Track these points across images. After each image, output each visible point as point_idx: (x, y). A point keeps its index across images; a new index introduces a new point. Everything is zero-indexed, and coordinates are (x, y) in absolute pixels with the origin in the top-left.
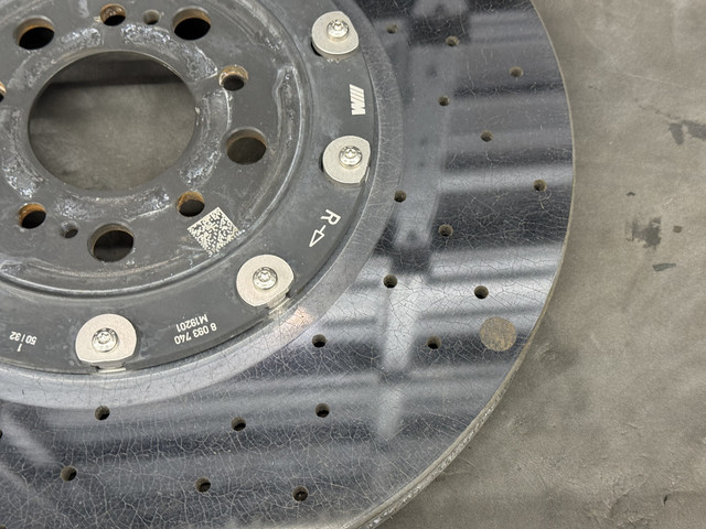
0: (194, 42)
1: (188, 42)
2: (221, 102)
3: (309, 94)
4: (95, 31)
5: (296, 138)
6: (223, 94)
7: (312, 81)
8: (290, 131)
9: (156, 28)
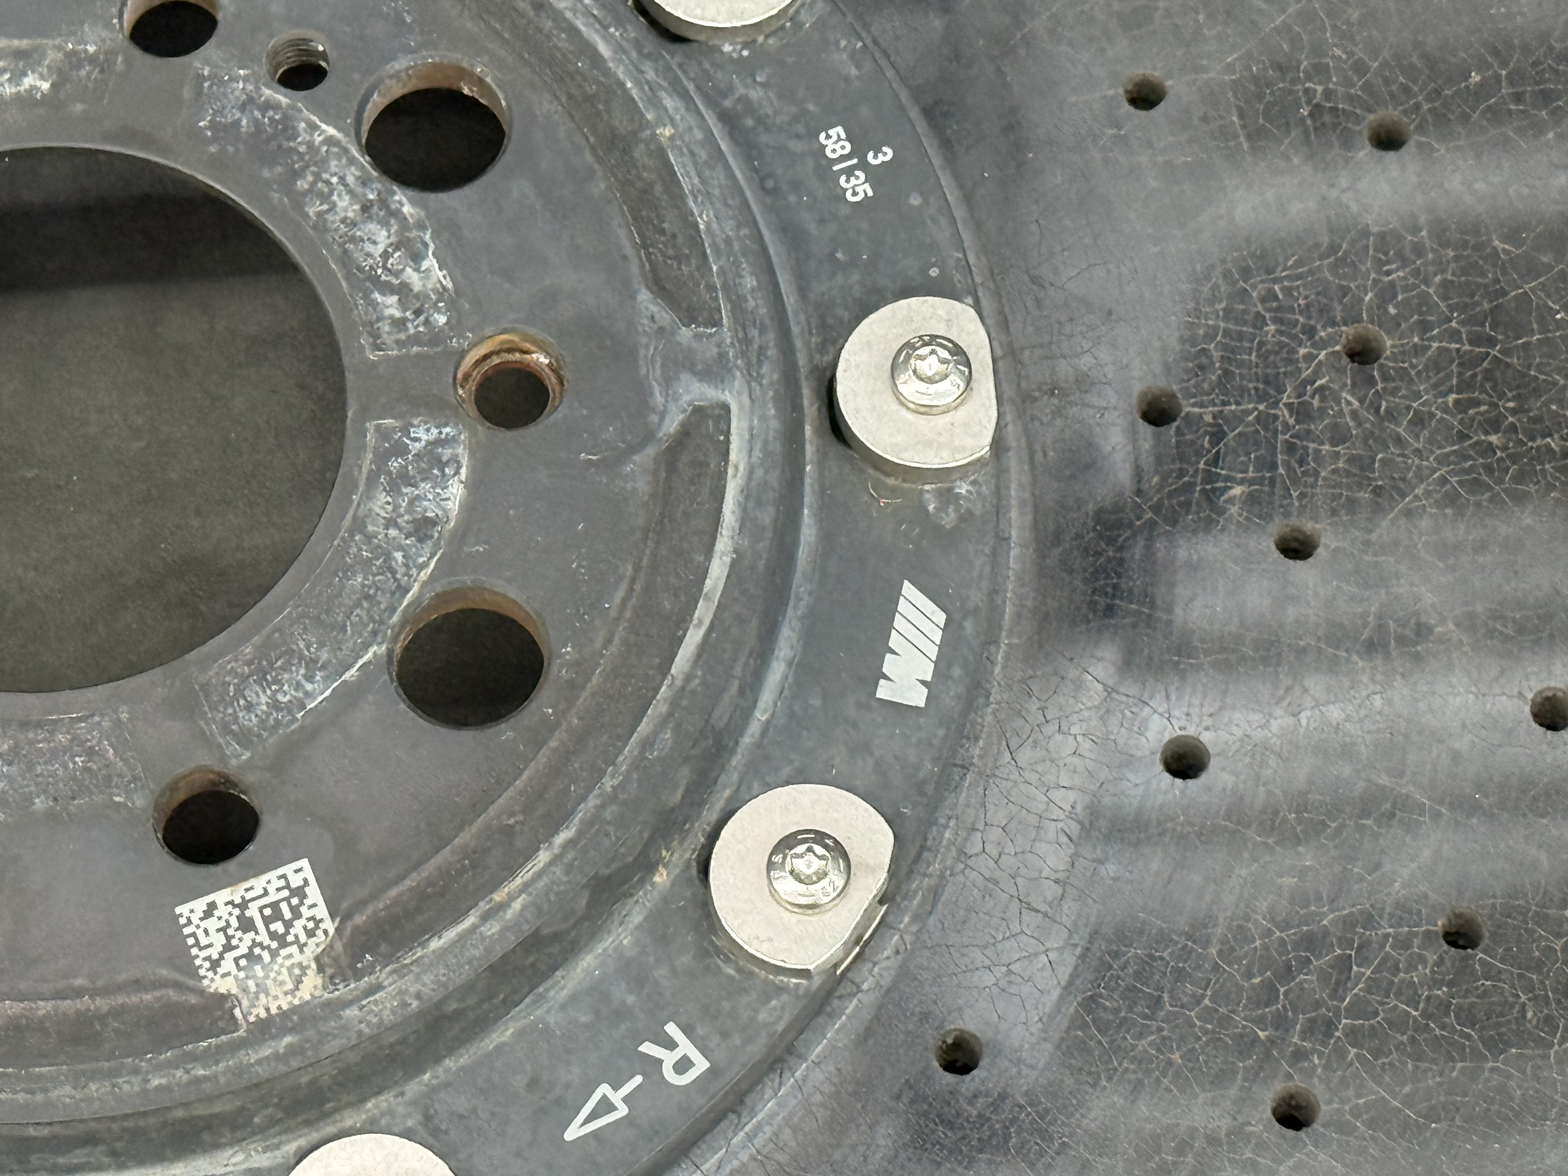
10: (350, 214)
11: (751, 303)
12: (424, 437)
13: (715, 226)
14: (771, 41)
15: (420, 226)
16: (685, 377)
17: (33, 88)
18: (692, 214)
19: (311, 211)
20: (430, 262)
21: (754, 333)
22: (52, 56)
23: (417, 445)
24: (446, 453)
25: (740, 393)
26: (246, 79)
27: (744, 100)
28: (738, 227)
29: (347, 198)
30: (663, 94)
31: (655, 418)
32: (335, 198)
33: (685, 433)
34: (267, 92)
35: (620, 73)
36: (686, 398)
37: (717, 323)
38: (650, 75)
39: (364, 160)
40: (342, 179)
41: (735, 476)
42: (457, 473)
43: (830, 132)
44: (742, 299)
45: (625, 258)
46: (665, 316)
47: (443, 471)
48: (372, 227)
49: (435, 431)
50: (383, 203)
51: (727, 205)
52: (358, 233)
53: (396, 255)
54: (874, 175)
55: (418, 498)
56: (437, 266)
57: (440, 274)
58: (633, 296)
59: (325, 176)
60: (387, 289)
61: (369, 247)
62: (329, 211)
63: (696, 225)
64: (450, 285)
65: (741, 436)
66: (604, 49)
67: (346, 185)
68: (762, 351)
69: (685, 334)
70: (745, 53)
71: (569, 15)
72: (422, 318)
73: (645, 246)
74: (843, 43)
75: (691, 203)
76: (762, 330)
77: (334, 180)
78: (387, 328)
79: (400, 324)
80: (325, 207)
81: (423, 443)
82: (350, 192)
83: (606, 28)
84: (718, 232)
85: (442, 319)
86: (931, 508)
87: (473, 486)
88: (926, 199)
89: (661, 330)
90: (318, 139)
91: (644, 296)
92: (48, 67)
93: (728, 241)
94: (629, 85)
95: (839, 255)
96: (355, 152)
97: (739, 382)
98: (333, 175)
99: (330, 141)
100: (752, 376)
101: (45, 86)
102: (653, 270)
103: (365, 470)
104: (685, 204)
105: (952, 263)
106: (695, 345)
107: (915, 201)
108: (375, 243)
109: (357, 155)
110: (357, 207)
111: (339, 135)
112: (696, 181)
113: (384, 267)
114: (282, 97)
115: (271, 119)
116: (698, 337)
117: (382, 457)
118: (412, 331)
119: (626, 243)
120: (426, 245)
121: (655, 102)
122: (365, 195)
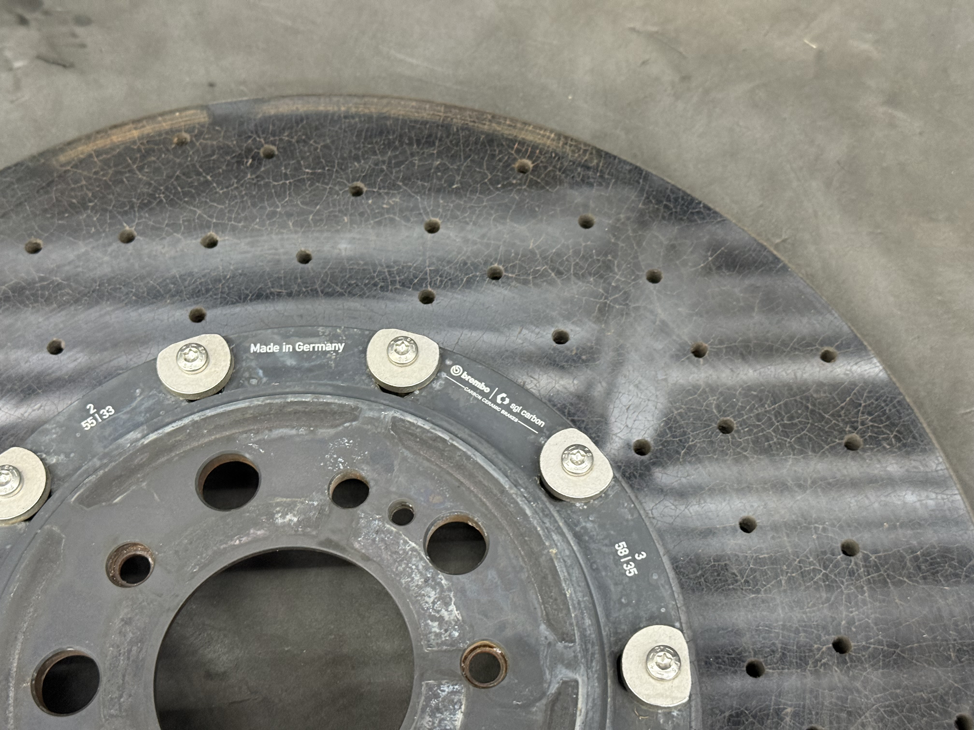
10: (420, 583)
11: (588, 632)
12: (447, 690)
13: (573, 595)
14: (596, 502)
15: (450, 590)
16: (560, 666)
17: (290, 520)
18: (564, 590)
19: (403, 581)
20: (452, 607)
21: (589, 646)
22: (299, 506)
23: (443, 693)
24: (456, 698)
25: (583, 675)
26: (379, 520)
27: (584, 528)
28: (584, 596)
29: (418, 575)
30: (553, 534)
31: (546, 685)
32: (413, 575)
33: (559, 693)
34: (388, 526)
35: (535, 523)
36: (560, 676)
37: (573, 641)
38: (548, 525)
39: (426, 558)
40: (417, 567)
41: (580, 715)
42: (460, 708)
43: (620, 544)
44: (585, 630)
45: (535, 608)
46: (552, 637)
47: (454, 707)
48: (429, 589)
49: (451, 687)
50: (434, 578)
51: (580, 586)
52: (423, 592)
53: (439, 603)
54: (639, 565)
55: (443, 719)
56: (455, 609)
57: (456, 613)
58: (539, 626)
59: (410, 565)
60: (433, 619)
61: (427, 599)
62: (410, 581)
63: (565, 595)
64: (460, 618)
65: (583, 696)
66: (528, 512)
67: (418, 570)
68: (593, 654)
69: (560, 645)
70: (585, 507)
71: (514, 496)
72: (448, 633)
73: (543, 603)
74: (626, 504)
75: (564, 585)
76: (593, 645)
77: (414, 567)
78: (433, 637)
79: (438, 635)
80: (409, 579)
81: (446, 693)
82: (420, 573)
83: (529, 502)
84: (575, 598)
85: (456, 634)
86: (661, 721)
87: (466, 715)
88: (659, 577)
89: (550, 644)
90: (408, 548)
91: (543, 627)
92: (298, 511)
93: (579, 603)
94: (539, 529)
95: (623, 600)
96: (423, 554)
97: (582, 669)
98: (413, 565)
99: (413, 549)
100: (588, 667)
101: (295, 519)
102: (547, 614)
103: (421, 705)
104: (561, 585)
105: (671, 606)
106: (565, 651)
107: (655, 577)
108: (429, 597)
109: (424, 556)
110: (423, 580)
111: (417, 547)
112: (566, 574)
113: (433, 609)
114: (393, 528)
115: (388, 538)
116: (566, 647)
117: (428, 699)
118: (443, 639)
119: (536, 602)
120: (451, 599)
121: (549, 537)
122: (426, 575)
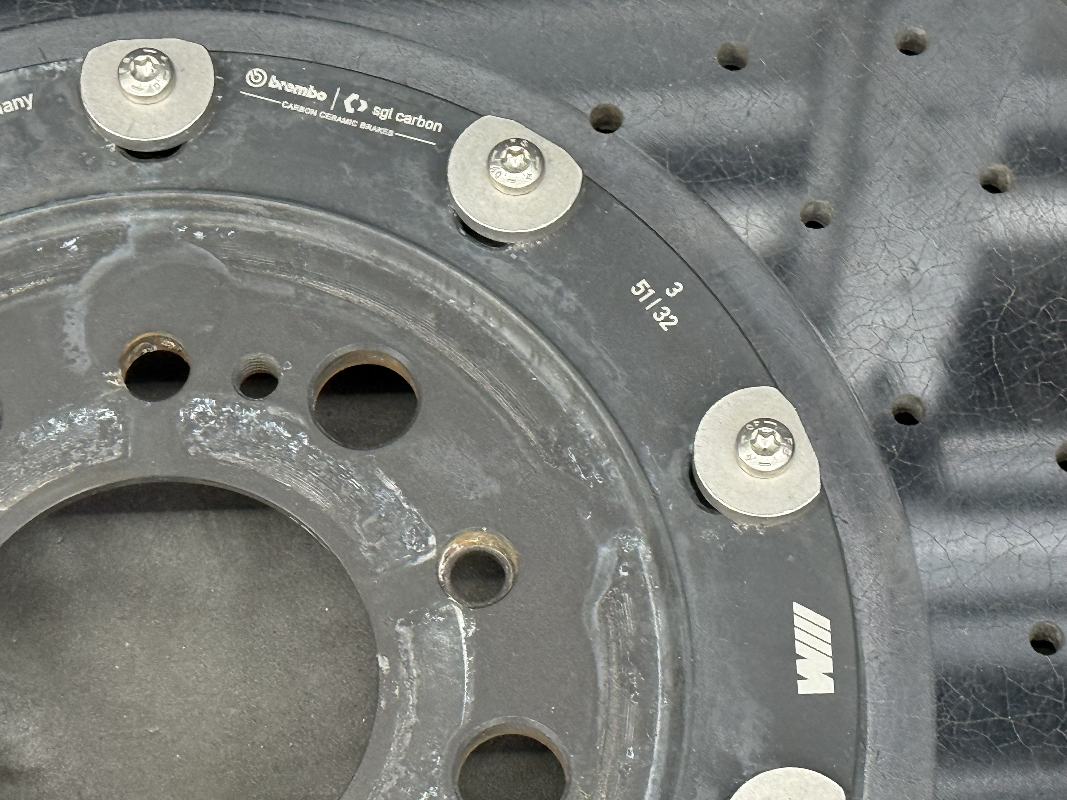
0: (372, 455)
1: (355, 455)
2: (444, 638)
3: (683, 627)
4: (109, 415)
5: (646, 756)
6: (451, 615)
7: (691, 588)
8: (630, 736)
9: (272, 410)
